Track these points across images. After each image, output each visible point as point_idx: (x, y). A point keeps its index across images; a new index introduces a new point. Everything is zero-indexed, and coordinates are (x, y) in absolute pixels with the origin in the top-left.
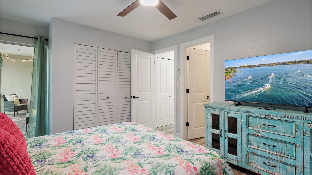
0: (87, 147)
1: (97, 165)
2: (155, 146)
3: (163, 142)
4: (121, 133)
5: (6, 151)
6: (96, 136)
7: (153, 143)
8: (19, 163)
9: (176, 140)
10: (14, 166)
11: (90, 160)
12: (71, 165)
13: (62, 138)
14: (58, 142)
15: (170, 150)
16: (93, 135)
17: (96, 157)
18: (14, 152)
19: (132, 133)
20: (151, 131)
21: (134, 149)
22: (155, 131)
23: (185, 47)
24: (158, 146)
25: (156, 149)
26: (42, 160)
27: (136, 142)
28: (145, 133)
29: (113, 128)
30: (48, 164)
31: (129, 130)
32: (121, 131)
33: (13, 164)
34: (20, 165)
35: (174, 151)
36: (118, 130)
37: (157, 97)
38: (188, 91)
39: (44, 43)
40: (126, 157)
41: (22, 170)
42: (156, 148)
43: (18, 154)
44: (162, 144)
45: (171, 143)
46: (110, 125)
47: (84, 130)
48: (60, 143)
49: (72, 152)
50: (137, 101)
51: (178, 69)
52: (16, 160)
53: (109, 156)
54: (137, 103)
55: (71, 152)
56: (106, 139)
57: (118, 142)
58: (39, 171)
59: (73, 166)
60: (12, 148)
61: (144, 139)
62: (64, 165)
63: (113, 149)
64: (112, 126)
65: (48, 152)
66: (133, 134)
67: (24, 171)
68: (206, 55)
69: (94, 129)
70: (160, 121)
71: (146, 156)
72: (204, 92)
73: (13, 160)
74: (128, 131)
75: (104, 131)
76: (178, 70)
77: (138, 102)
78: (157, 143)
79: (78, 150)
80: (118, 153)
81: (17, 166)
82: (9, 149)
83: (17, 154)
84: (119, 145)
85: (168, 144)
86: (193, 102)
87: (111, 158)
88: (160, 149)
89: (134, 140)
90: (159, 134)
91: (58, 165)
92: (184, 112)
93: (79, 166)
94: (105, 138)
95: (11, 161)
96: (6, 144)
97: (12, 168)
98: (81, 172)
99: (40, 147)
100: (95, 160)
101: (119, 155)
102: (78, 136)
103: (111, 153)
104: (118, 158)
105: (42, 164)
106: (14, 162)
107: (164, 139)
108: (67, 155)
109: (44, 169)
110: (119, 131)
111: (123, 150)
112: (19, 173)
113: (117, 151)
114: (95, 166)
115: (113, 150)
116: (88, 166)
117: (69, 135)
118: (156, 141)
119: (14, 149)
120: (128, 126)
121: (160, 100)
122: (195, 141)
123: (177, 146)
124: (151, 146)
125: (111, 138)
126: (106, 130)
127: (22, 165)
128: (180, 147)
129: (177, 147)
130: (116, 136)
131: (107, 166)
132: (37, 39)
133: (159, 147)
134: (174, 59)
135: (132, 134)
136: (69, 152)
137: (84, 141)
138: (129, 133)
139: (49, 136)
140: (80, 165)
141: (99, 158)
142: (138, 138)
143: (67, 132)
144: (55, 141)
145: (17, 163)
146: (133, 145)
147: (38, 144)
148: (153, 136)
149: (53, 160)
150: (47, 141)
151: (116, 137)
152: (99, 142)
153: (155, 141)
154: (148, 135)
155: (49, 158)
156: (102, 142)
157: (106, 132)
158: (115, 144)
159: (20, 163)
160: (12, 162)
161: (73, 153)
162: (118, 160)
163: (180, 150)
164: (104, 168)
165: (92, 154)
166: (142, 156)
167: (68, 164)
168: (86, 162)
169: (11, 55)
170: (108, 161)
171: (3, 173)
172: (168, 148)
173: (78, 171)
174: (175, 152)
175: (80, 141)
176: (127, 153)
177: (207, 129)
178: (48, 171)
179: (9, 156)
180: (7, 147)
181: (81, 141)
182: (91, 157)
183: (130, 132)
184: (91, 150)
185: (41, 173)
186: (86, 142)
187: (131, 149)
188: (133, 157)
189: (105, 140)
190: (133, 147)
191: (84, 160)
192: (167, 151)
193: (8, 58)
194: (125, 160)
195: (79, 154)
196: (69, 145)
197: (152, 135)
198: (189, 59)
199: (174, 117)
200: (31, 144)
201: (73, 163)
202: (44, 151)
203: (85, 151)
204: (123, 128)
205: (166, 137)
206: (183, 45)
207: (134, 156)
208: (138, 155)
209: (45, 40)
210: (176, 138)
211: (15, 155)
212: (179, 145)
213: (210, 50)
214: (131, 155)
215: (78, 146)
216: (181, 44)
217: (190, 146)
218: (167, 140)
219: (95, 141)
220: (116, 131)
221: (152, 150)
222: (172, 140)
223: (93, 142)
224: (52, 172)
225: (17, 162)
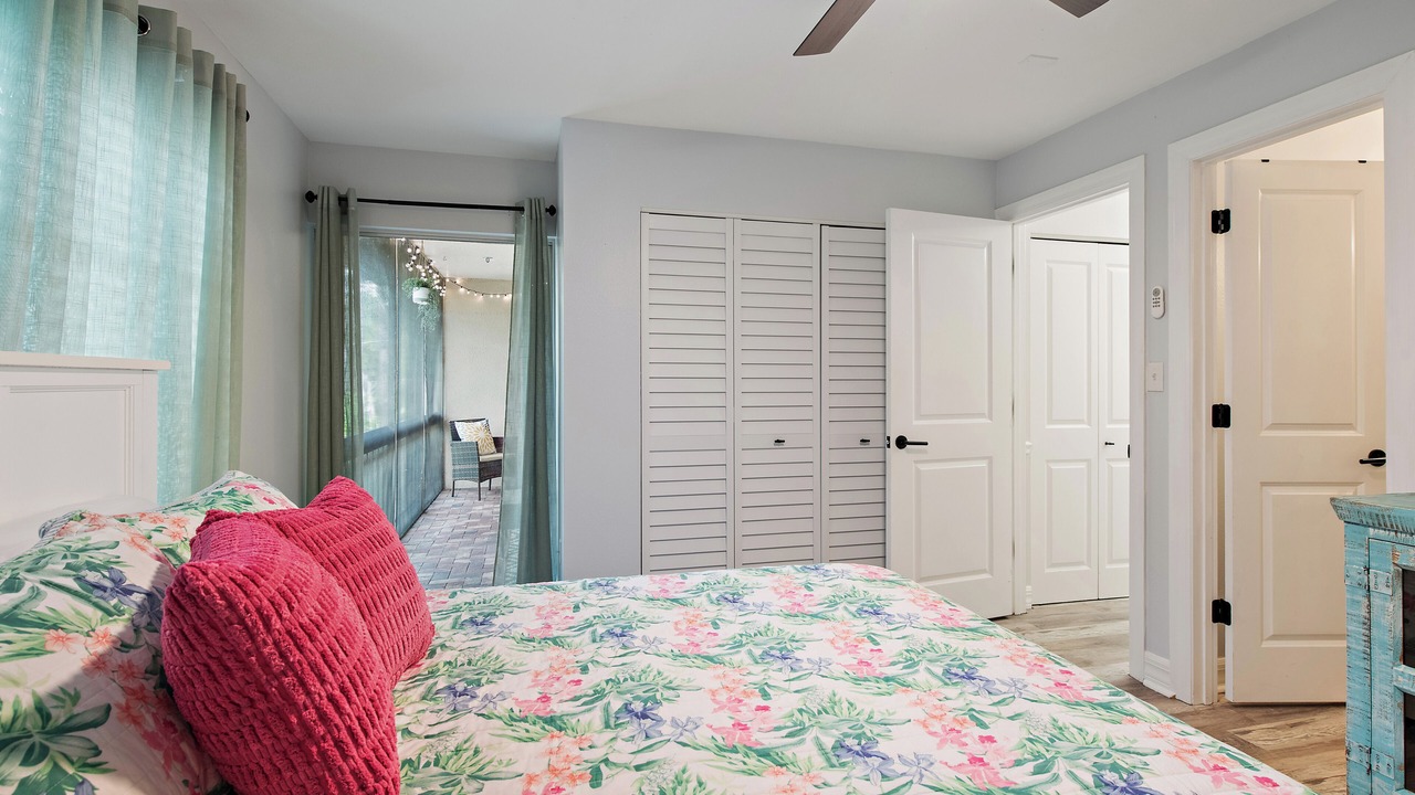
0: (640, 661)
1: (648, 763)
2: (964, 721)
3: (1019, 706)
4: (805, 615)
5: (276, 644)
6: (692, 613)
7: (960, 697)
8: (328, 697)
9: (1107, 707)
10: (306, 708)
11: (630, 727)
12: (552, 737)
13: (564, 605)
14: (544, 621)
15: (1047, 761)
16: (684, 610)
17: (659, 721)
18: (310, 651)
19: (860, 622)
20: (963, 629)
21: (845, 712)
22: (986, 634)
23: (1198, 162)
24: (982, 725)
25: (964, 740)
26: (466, 689)
27: (866, 680)
28: (923, 636)
29: (776, 585)
30: (474, 711)
31: (846, 608)
32: (810, 609)
33: (301, 698)
34: (330, 709)
35: (1075, 778)
36: (798, 599)
37: (1029, 447)
38: (1221, 416)
39: (544, 224)
40: (795, 749)
41: (335, 730)
42: (965, 735)
43: (326, 662)
44: (1011, 718)
45: (1067, 717)
46: (767, 570)
47: (655, 582)
48: (549, 627)
49: (577, 676)
50: (916, 462)
51: (1156, 292)
52: (315, 686)
53: (715, 730)
54: (918, 471)
55: (574, 672)
56: (731, 635)
57: (778, 664)
58: (439, 734)
59: (556, 742)
60: (301, 634)
61: (911, 664)
62: (527, 731)
63: (744, 692)
64: (776, 577)
65: (497, 658)
66: (864, 628)
67: (344, 735)
68: (1356, 193)
69: (696, 578)
70: (1048, 571)
71: (898, 767)
72: (1349, 426)
73: (303, 683)
74: (840, 613)
75: (734, 594)
76: (1152, 298)
77: (924, 467)
78: (982, 703)
79: (602, 669)
80: (763, 720)
81: (318, 709)
82: (288, 637)
83: (320, 661)
84: (777, 675)
85: (1046, 719)
86: (1263, 484)
87: (721, 742)
88: (987, 744)
89: (861, 662)
90: (1003, 653)
91: (506, 727)
92: (1197, 539)
93: (581, 749)
94: (727, 632)
95: (294, 685)
96: (280, 616)
97: (300, 717)
98: (574, 780)
99: (479, 633)
100: (651, 733)
101: (760, 730)
102: (623, 602)
103: (729, 713)
104: (750, 748)
105: (458, 707)
106: (308, 693)
107: (1029, 688)
108: (556, 684)
109: (453, 731)
110: (799, 605)
111: (787, 711)
112: (323, 738)
113: (759, 708)
114: (638, 768)
115: (740, 701)
116: (612, 758)
117: (592, 597)
118: (977, 693)
119: (311, 641)
120: (850, 587)
121: (1048, 461)
122: (1278, 717)
123: (1103, 744)
124: (940, 718)
125: (755, 635)
126: (745, 591)
127: (338, 708)
128: (1125, 761)
129: (1098, 755)
130: (776, 630)
131: (687, 782)
132: (521, 209)
133: (985, 733)
134: (1125, 236)
135: (856, 629)
136: (568, 672)
137: (634, 633)
138: (843, 622)
139: (524, 591)
140: (585, 745)
141: (666, 729)
142: (880, 658)
143: (589, 581)
144: (537, 615)
145: (318, 698)
146: (845, 690)
147: (480, 619)
148: (965, 661)
149: (500, 697)
150: (510, 609)
151: (775, 635)
152: (697, 645)
153: (969, 687)
154: (942, 646)
155: (493, 685)
156: (708, 647)
157: (741, 602)
158: (760, 668)
159: (331, 698)
160: (298, 691)
161: (578, 682)
162: (746, 760)
163: (1121, 778)
164: (671, 785)
165: (646, 701)
166: (876, 764)
167: (543, 728)
168: (610, 734)
169: (470, 280)
170: (703, 752)
171: (270, 729)
172: (1043, 751)
173: (567, 773)
174: (1079, 787)
175: (623, 628)
176: (803, 730)
177: (1363, 664)
178: (465, 742)
179: (290, 665)
180: (283, 631)
181: (626, 627)
182: (636, 715)
183: (848, 616)
184: (648, 681)
185: (440, 749)
186: (644, 639)
187: (827, 713)
188: (828, 760)
189: (725, 643)
190: (843, 699)
191: (607, 726)
192: (1030, 767)
193: (462, 290)
194: (781, 765)
195: (596, 692)
196: (577, 640)
197: (960, 653)
198: (1227, 229)
199: (1131, 561)
200: (459, 614)
201: (561, 729)
202: (485, 651)
203: (625, 680)
204: (823, 592)
205: (1041, 676)
206: (1181, 153)
207: (831, 755)
208: (858, 753)
209: (547, 210)
210: (1107, 692)
211: (314, 667)
212: (1119, 745)
213: (1383, 160)
214: (821, 747)
215: (609, 649)
216: (1169, 146)
217: (1197, 762)
218: (1043, 695)
219: (683, 640)
220: (785, 602)
221: (943, 742)
222: (1077, 704)
223: (672, 639)
224: (476, 752)
225: (319, 694)
